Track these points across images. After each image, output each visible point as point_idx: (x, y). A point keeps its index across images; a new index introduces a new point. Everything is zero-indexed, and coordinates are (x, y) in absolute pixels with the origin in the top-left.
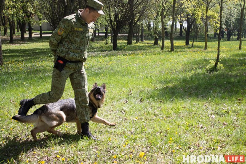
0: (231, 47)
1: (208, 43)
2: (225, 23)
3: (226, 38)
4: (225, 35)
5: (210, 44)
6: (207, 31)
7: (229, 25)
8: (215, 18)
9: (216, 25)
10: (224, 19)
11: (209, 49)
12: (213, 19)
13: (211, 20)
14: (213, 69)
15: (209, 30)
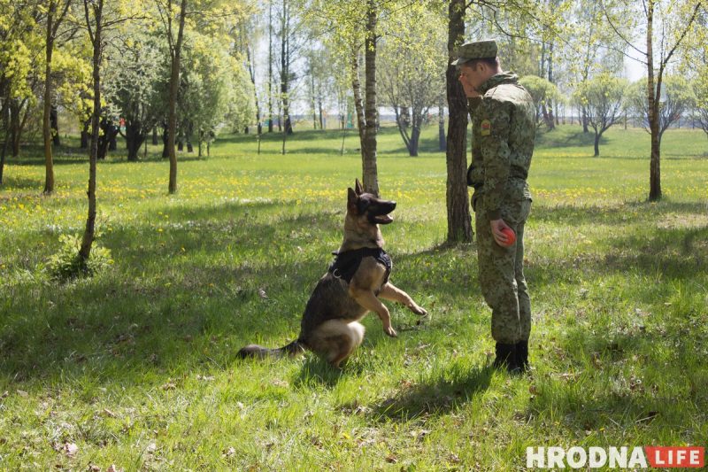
0: (140, 185)
1: (58, 171)
2: (118, 98)
3: (125, 149)
4: (119, 139)
5: (67, 173)
6: (54, 125)
7: (134, 103)
8: (79, 80)
9: (84, 104)
10: (115, 82)
11: (61, 194)
12: (72, 82)
13: (67, 84)
14: (73, 267)
15: (61, 119)
